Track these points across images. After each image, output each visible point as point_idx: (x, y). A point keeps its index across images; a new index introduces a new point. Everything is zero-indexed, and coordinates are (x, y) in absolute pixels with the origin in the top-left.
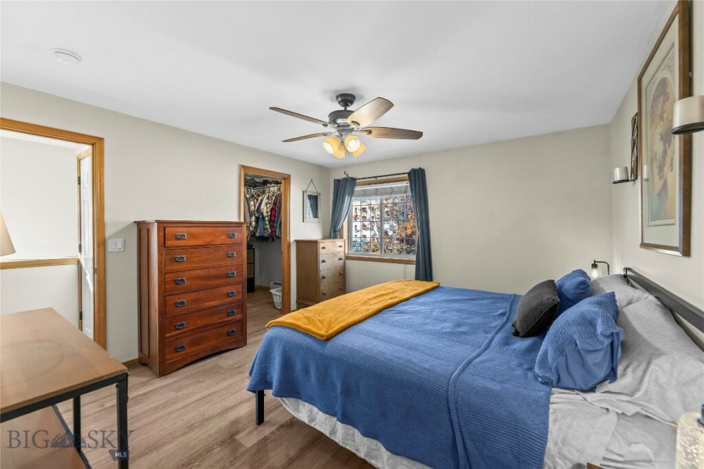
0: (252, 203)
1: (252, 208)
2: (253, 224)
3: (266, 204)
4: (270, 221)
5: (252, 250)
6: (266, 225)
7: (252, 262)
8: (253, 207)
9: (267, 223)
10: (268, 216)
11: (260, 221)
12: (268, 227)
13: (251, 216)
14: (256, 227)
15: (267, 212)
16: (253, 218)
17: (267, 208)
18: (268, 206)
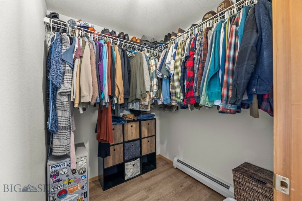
0: (152, 62)
1: (153, 69)
2: (155, 88)
3: (174, 56)
4: (181, 81)
5: (153, 121)
6: (174, 87)
7: (153, 134)
8: (154, 67)
9: (177, 84)
10: (178, 74)
11: (164, 82)
12: (178, 90)
13: (152, 79)
14: (158, 93)
15: (176, 67)
16: (155, 81)
17: (176, 62)
18: (177, 57)
